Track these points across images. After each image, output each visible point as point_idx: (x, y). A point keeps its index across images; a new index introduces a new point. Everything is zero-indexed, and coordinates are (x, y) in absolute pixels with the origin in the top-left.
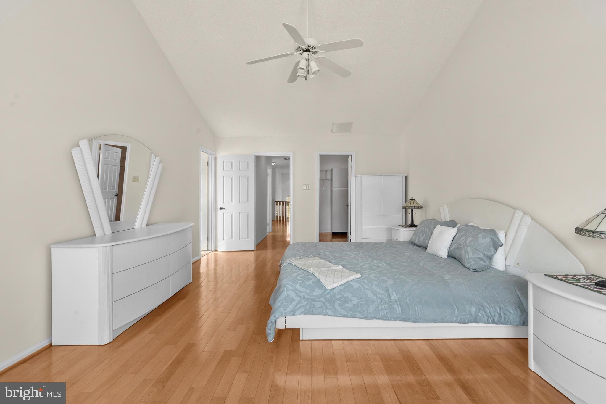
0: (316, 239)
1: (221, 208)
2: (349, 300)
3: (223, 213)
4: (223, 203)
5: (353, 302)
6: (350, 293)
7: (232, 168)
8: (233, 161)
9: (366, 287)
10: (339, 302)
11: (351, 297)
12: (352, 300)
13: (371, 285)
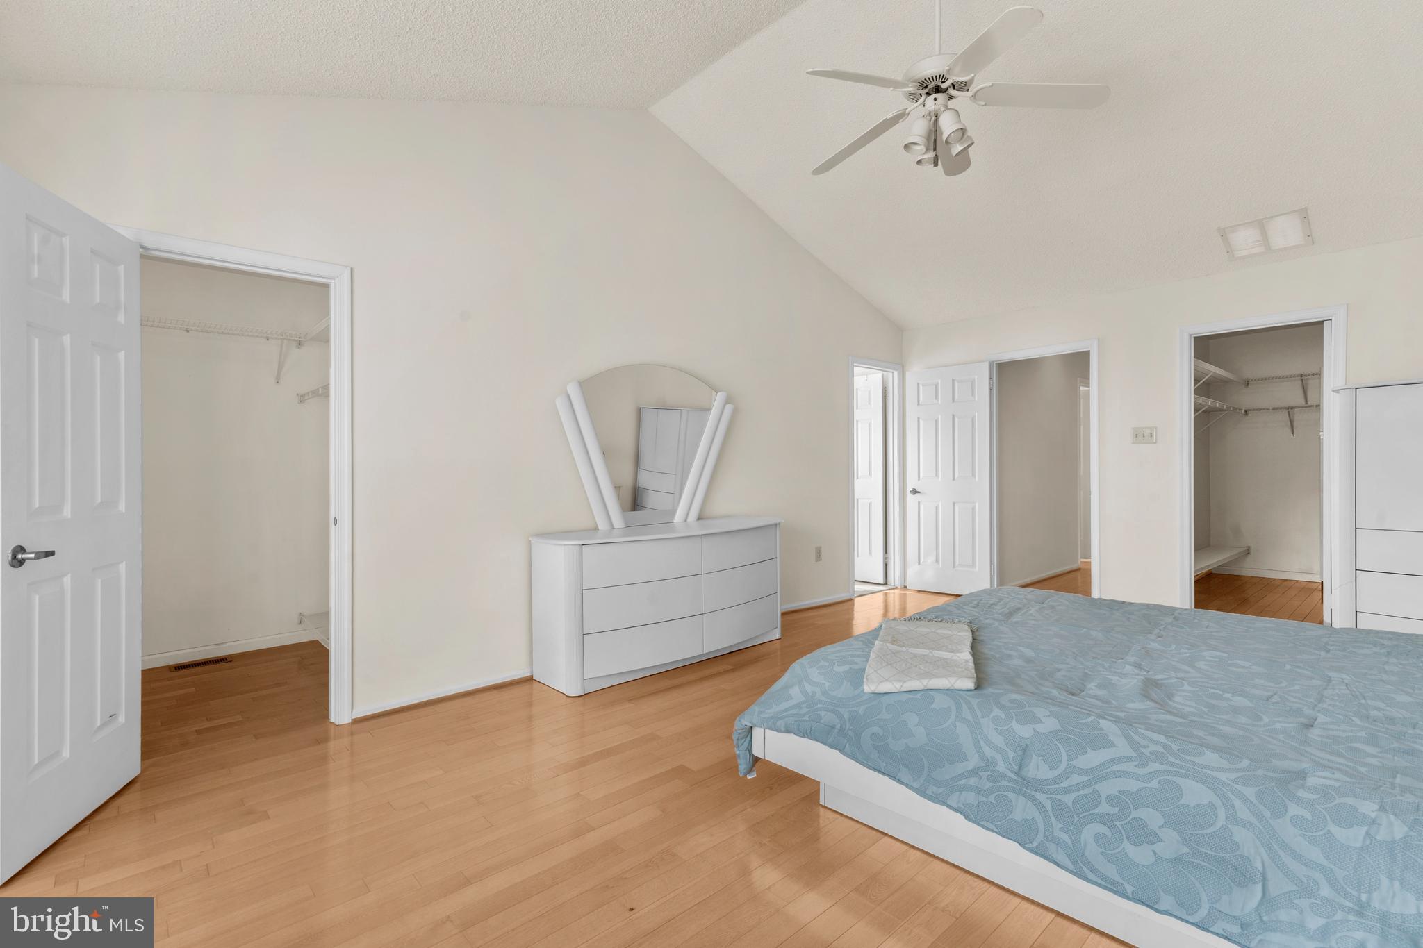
0: (1180, 594)
1: (915, 492)
2: (1143, 835)
3: (919, 503)
4: (919, 479)
5: (1158, 847)
6: (1161, 812)
7: (936, 397)
8: (940, 381)
9: (1243, 813)
10: (1102, 829)
11: (1160, 827)
12: (1160, 840)
13: (1267, 813)
